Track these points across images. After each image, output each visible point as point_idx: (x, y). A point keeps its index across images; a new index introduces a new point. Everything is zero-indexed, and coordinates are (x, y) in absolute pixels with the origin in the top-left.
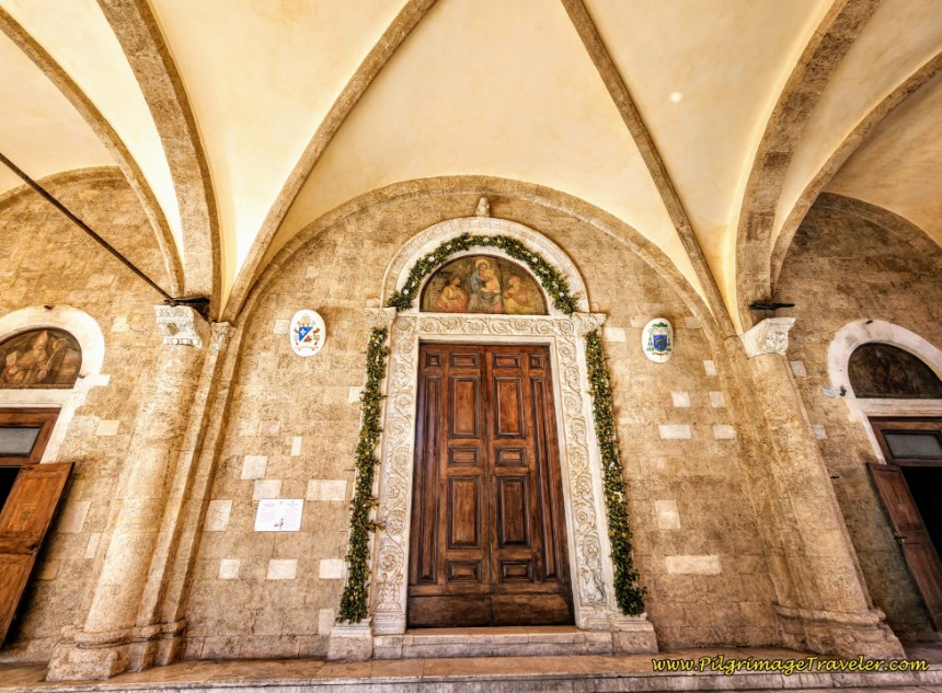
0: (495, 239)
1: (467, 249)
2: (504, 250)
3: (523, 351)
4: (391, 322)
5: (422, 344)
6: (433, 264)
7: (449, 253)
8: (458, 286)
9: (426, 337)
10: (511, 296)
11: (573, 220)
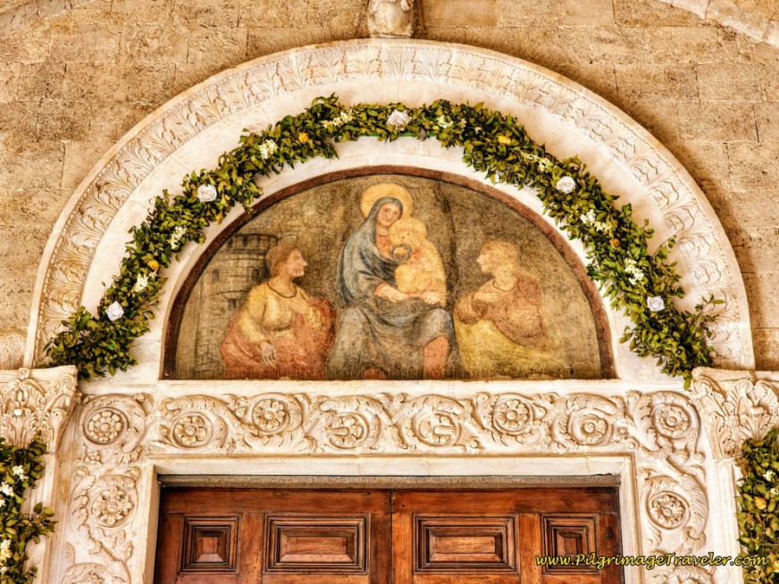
0: (430, 113)
1: (330, 153)
2: (458, 151)
3: (522, 508)
4: (56, 420)
5: (170, 492)
6: (210, 211)
7: (268, 167)
8: (297, 281)
9: (183, 466)
10: (482, 310)
11: (708, 35)
